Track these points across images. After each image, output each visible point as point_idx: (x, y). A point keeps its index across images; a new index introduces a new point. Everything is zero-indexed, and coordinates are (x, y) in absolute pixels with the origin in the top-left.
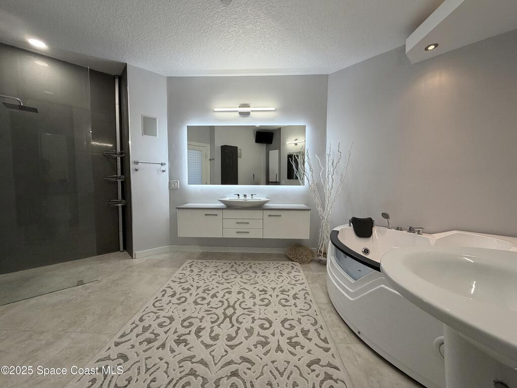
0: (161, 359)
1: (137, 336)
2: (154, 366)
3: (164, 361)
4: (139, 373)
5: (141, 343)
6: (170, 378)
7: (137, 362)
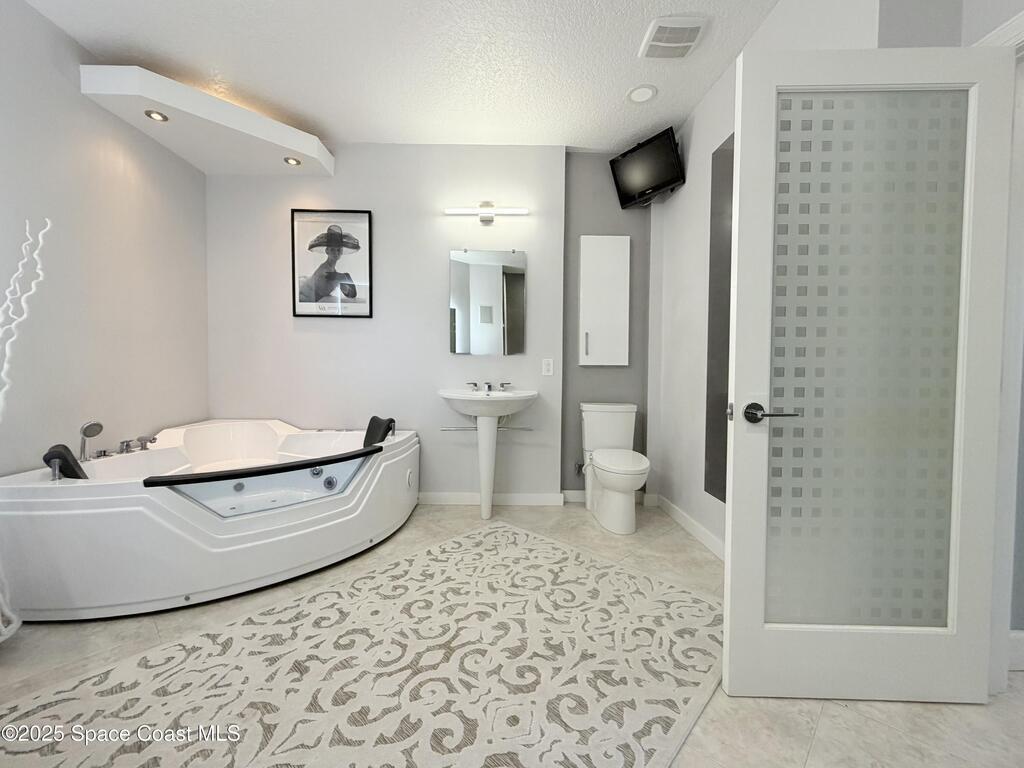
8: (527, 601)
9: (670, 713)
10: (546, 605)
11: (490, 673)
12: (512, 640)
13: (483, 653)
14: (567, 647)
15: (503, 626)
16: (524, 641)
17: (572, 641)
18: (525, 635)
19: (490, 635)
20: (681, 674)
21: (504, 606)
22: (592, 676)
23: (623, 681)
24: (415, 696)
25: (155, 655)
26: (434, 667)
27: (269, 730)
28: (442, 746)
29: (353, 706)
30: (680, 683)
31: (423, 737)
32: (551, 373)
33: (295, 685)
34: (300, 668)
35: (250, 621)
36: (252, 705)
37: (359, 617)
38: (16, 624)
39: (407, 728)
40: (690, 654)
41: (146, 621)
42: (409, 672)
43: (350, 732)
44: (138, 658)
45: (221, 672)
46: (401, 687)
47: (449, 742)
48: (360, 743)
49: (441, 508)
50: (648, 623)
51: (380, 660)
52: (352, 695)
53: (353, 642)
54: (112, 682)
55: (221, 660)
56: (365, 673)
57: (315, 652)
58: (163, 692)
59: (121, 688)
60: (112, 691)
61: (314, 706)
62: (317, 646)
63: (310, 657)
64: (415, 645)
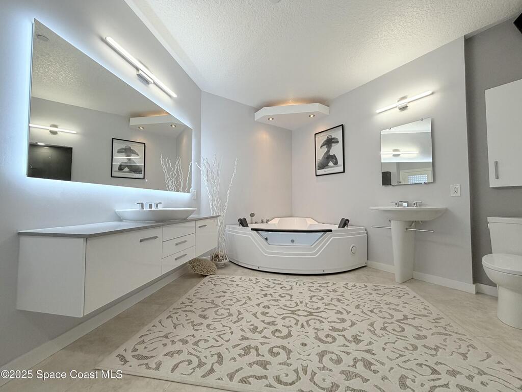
0: (384, 349)
1: (367, 380)
2: (394, 352)
3: (385, 347)
4: (408, 360)
5: (375, 372)
6: (397, 339)
7: (399, 366)
11: (315, 329)
14: (364, 343)
22: (360, 358)
24: (284, 318)
25: (243, 278)
26: (299, 316)
27: (245, 303)
28: (275, 333)
29: (266, 310)
31: (273, 328)
33: (260, 298)
34: (265, 295)
35: (268, 280)
36: (248, 297)
38: (228, 260)
39: (272, 323)
41: (250, 270)
42: (291, 312)
43: (259, 315)
44: (240, 277)
45: (250, 287)
46: (283, 314)
47: (277, 334)
48: (258, 318)
52: (269, 308)
53: (285, 296)
54: (233, 279)
55: (253, 285)
56: (278, 305)
57: (273, 294)
58: (237, 285)
59: (233, 281)
60: (231, 281)
61: (258, 305)
62: (275, 293)
63: (270, 294)
64: (301, 307)
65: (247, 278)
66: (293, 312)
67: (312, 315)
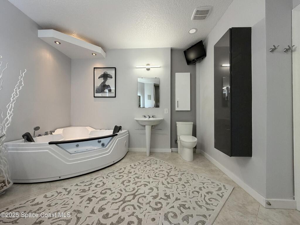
8: (159, 181)
9: (204, 219)
10: (165, 182)
11: (147, 204)
12: (154, 193)
13: (145, 197)
14: (171, 196)
15: (151, 189)
16: (158, 194)
17: (173, 194)
18: (158, 192)
19: (147, 191)
20: (208, 206)
21: (152, 182)
22: (179, 206)
23: (189, 208)
24: (123, 210)
25: (49, 194)
26: (130, 201)
27: (78, 219)
29: (104, 213)
30: (208, 209)
31: (125, 224)
32: (167, 113)
33: (88, 205)
34: (90, 200)
35: (77, 185)
36: (74, 211)
37: (109, 185)
38: (12, 184)
39: (120, 220)
40: (211, 200)
41: (48, 184)
42: (122, 202)
43: (102, 221)
44: (44, 195)
45: (67, 200)
46: (119, 207)
49: (135, 153)
50: (197, 189)
51: (113, 198)
52: (104, 209)
53: (106, 192)
54: (36, 202)
55: (67, 196)
56: (109, 202)
57: (95, 195)
58: (49, 206)
59: (38, 204)
60: (35, 205)
61: (93, 212)
62: (95, 193)
63: (93, 196)
64: (124, 194)
65: (53, 192)
66: (124, 201)
67: (136, 196)
